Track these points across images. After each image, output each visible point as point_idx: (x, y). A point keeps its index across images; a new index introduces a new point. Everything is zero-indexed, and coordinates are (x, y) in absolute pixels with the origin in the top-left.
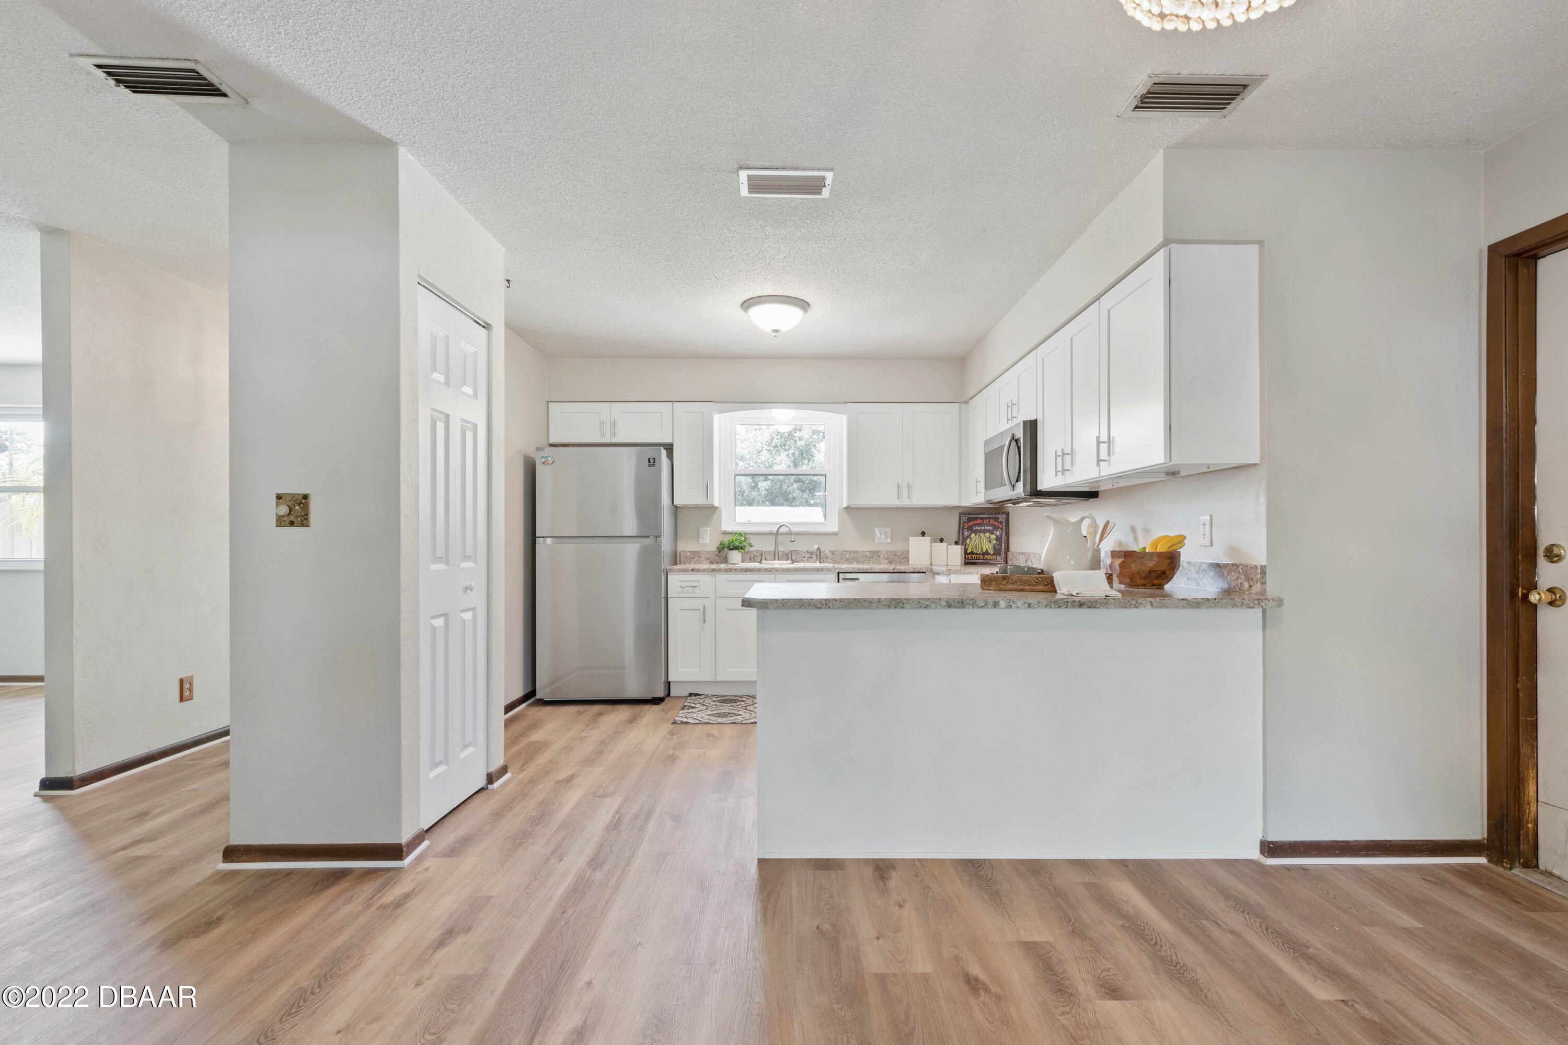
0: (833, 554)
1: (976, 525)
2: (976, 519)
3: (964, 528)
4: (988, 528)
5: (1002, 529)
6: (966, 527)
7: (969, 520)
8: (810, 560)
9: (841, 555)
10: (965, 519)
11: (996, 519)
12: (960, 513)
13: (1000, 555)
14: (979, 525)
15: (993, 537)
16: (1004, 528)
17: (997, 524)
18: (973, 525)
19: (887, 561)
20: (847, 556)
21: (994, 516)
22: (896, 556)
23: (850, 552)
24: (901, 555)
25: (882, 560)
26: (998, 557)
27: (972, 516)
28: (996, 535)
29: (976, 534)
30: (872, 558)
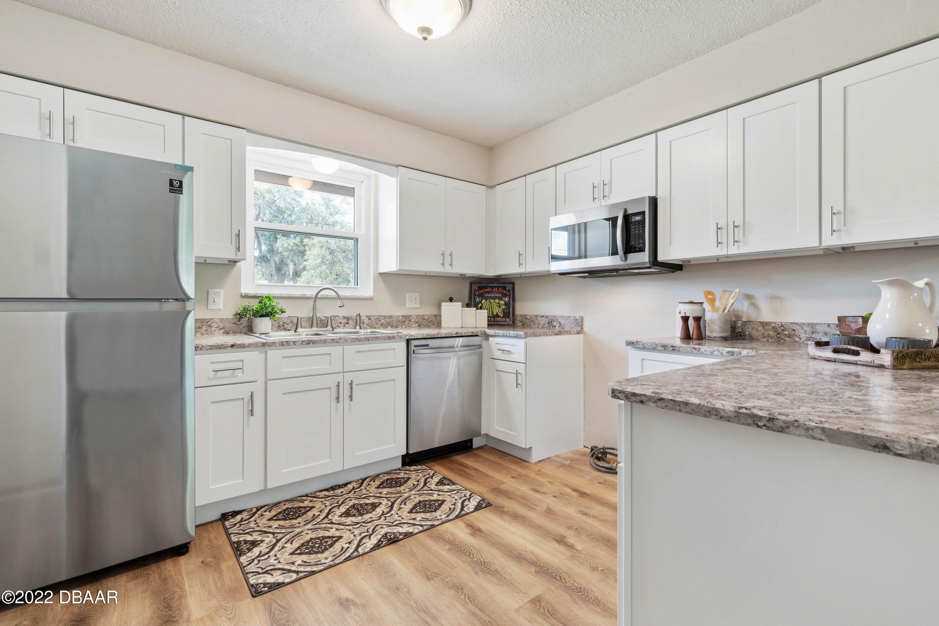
0: (369, 319)
1: (486, 292)
2: (486, 287)
3: (475, 295)
4: (498, 295)
5: (509, 296)
6: (477, 294)
7: (480, 288)
8: (347, 326)
9: (378, 320)
10: (475, 287)
11: (504, 288)
12: (470, 283)
13: (509, 317)
14: (489, 293)
15: (502, 302)
16: (511, 295)
17: (505, 292)
18: (483, 293)
19: (417, 325)
20: (383, 321)
21: (502, 285)
22: (424, 320)
23: (385, 317)
24: (428, 319)
25: (413, 324)
26: (507, 319)
27: (482, 285)
28: (504, 301)
29: (486, 300)
30: (404, 322)
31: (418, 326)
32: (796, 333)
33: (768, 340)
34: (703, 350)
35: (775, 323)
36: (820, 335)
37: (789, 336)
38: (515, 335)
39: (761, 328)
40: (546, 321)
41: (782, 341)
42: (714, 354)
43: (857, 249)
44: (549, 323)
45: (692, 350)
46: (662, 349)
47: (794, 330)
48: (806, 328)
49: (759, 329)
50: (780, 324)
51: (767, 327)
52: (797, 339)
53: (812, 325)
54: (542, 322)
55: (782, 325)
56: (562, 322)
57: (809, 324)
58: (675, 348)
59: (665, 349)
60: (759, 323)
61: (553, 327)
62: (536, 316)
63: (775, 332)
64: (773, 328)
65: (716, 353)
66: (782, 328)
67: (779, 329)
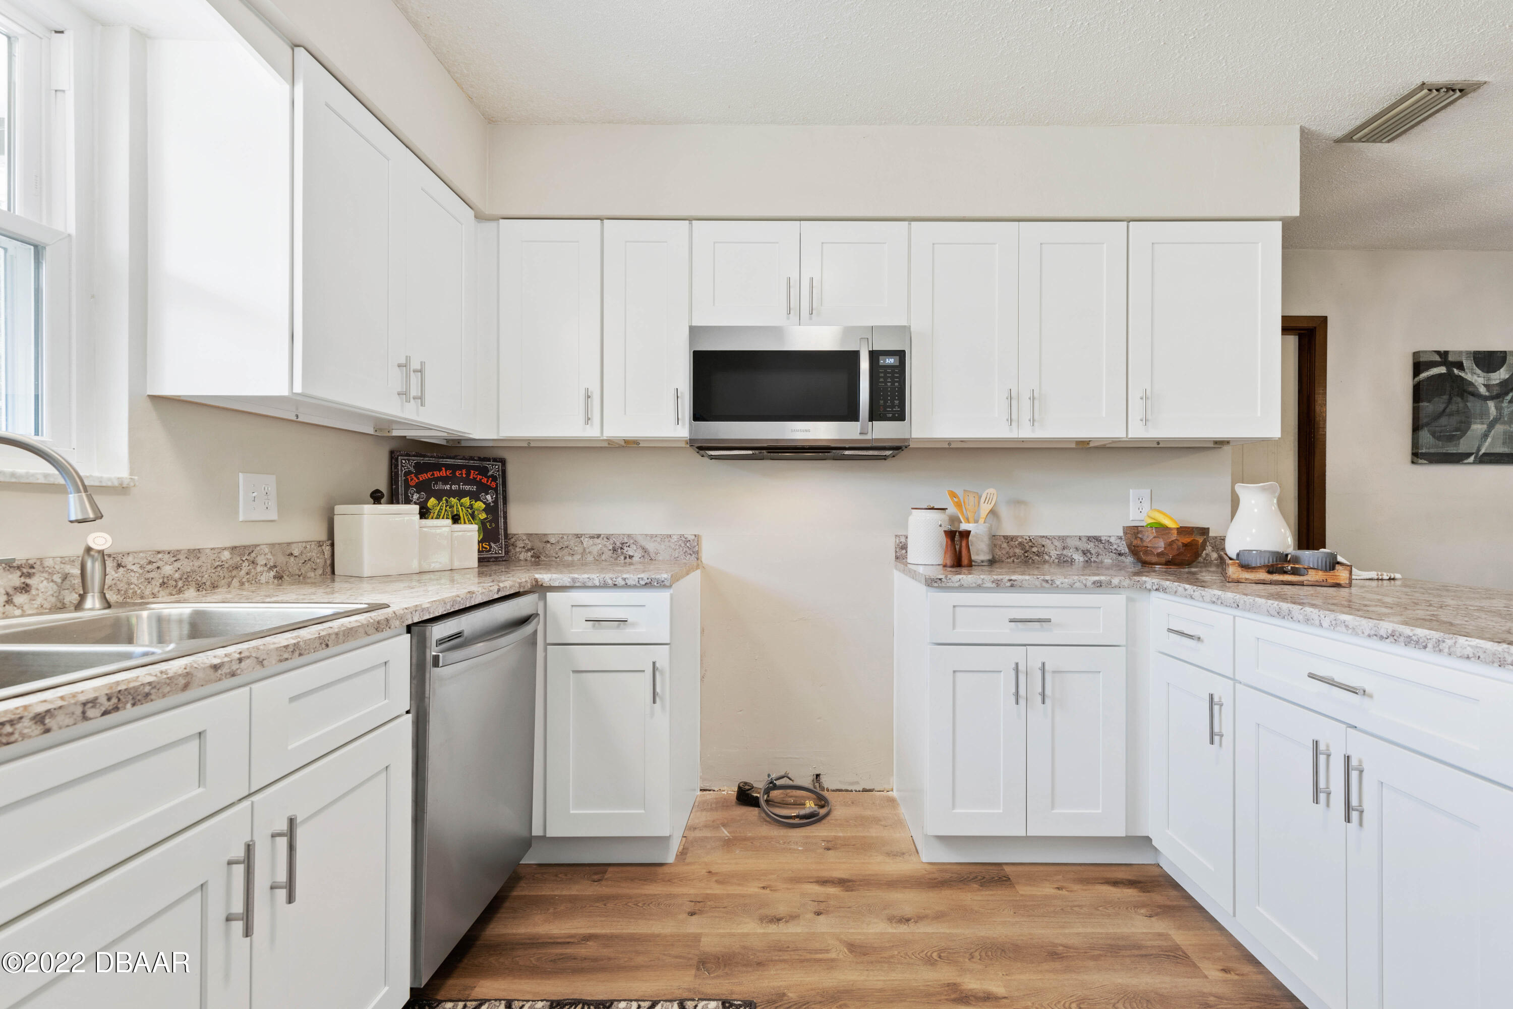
1: (437, 480)
2: (438, 467)
3: (407, 486)
4: (467, 488)
5: (496, 490)
6: (412, 483)
7: (420, 468)
9: (149, 567)
10: (406, 465)
11: (484, 471)
12: (392, 453)
13: (496, 541)
14: (445, 480)
16: (500, 488)
17: (484, 480)
18: (430, 480)
20: (168, 570)
21: (477, 463)
22: (292, 559)
23: (175, 555)
24: (302, 554)
25: (262, 573)
26: (493, 545)
27: (426, 460)
28: (484, 503)
29: (439, 499)
30: (237, 567)
31: (275, 577)
32: (1046, 550)
33: (1013, 561)
34: (1058, 583)
35: (1022, 537)
36: (1071, 550)
37: (1038, 554)
38: (643, 583)
39: (1005, 545)
40: (605, 546)
41: (1030, 561)
42: (1074, 586)
43: (1091, 445)
44: (614, 550)
45: (1041, 584)
46: (994, 585)
47: (1043, 546)
48: (1056, 543)
49: (1002, 546)
50: (1028, 538)
51: (1012, 543)
52: (1047, 557)
53: (1063, 539)
54: (595, 550)
55: (1030, 540)
56: (651, 546)
57: (1059, 537)
58: (1015, 583)
59: (998, 585)
60: (1002, 538)
61: (625, 558)
62: (578, 536)
63: (1022, 549)
64: (1021, 544)
65: (1078, 585)
66: (1030, 544)
67: (1027, 545)
